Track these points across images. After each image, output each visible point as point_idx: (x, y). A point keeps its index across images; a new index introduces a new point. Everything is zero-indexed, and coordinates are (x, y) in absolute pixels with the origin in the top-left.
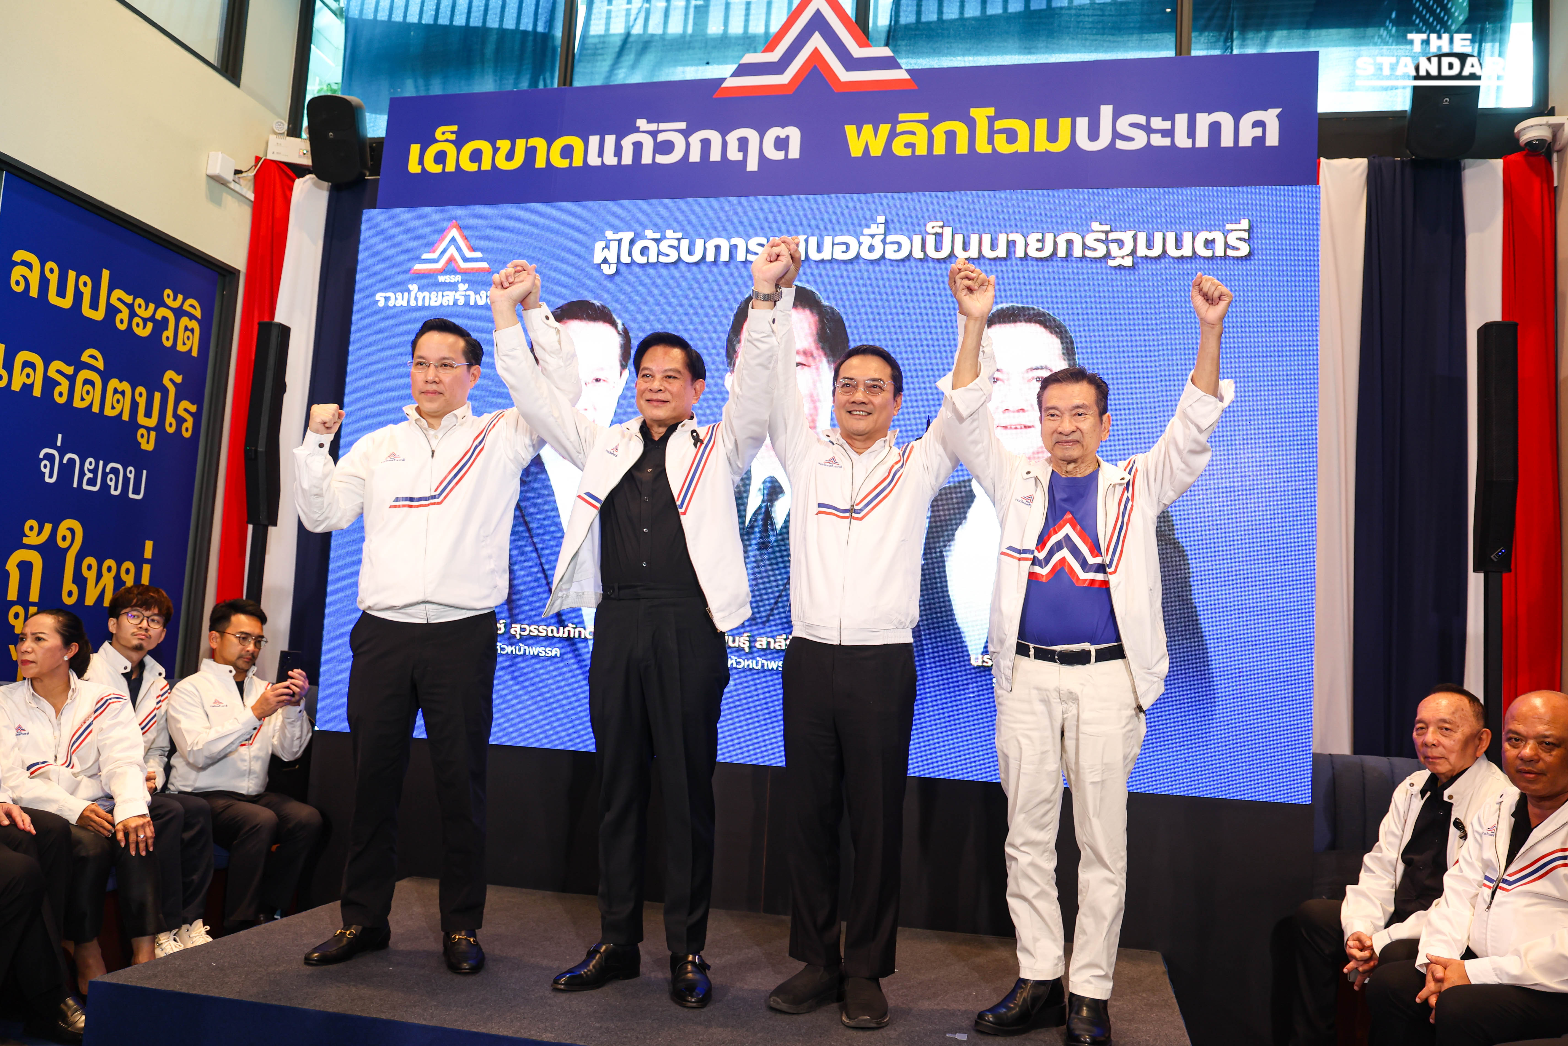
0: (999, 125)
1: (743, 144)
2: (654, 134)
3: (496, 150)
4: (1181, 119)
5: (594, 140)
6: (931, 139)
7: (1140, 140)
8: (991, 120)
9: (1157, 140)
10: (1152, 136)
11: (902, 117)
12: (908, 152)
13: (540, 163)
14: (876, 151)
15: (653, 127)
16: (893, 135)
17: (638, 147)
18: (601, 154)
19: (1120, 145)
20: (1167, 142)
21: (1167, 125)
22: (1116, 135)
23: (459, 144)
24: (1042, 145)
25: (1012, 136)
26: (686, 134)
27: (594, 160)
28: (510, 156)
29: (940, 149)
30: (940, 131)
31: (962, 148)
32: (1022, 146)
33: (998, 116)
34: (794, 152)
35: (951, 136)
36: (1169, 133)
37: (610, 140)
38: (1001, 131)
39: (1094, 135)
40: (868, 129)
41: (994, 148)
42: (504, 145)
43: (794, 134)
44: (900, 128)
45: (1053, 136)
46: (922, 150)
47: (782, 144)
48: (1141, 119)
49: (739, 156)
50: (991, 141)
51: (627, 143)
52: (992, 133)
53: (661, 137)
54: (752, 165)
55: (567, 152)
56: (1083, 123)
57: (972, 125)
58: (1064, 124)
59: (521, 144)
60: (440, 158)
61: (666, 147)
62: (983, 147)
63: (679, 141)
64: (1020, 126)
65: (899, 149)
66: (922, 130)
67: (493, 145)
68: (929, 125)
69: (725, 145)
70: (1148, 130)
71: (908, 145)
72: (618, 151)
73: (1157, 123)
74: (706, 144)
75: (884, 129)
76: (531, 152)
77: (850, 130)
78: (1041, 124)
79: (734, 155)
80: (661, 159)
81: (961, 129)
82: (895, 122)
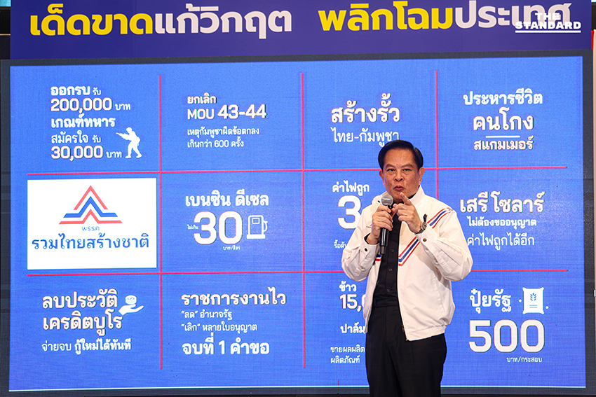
0: (411, 12)
1: (256, 21)
2: (198, 14)
3: (92, 22)
4: (515, 9)
5: (159, 17)
6: (371, 20)
7: (492, 22)
8: (406, 9)
9: (502, 22)
10: (499, 19)
11: (353, 6)
12: (357, 28)
13: (124, 31)
14: (338, 27)
15: (197, 9)
16: (348, 17)
17: (188, 22)
18: (164, 26)
19: (481, 25)
20: (507, 23)
21: (507, 13)
22: (479, 19)
23: (66, 17)
24: (436, 24)
25: (418, 19)
26: (219, 14)
27: (160, 30)
28: (102, 26)
29: (376, 27)
30: (376, 15)
31: (389, 26)
32: (425, 25)
33: (411, 6)
34: (288, 28)
35: (382, 18)
36: (509, 18)
37: (169, 17)
38: (412, 16)
39: (466, 19)
40: (332, 13)
41: (408, 26)
42: (98, 18)
43: (287, 15)
44: (352, 13)
45: (442, 20)
46: (366, 27)
47: (280, 22)
48: (493, 9)
49: (254, 29)
50: (406, 22)
51: (181, 19)
52: (407, 17)
53: (203, 16)
54: (263, 35)
55: (141, 24)
56: (459, 11)
57: (394, 11)
58: (449, 11)
59: (109, 18)
60: (53, 25)
61: (206, 23)
62: (402, 26)
63: (215, 18)
64: (422, 12)
65: (352, 26)
66: (365, 14)
67: (90, 18)
68: (369, 11)
69: (244, 22)
70: (497, 16)
71: (357, 24)
72: (175, 25)
73: (502, 11)
74: (232, 21)
75: (343, 13)
76: (117, 24)
77: (322, 14)
78: (435, 11)
79: (251, 28)
80: (204, 30)
81: (388, 13)
82: (349, 9)
